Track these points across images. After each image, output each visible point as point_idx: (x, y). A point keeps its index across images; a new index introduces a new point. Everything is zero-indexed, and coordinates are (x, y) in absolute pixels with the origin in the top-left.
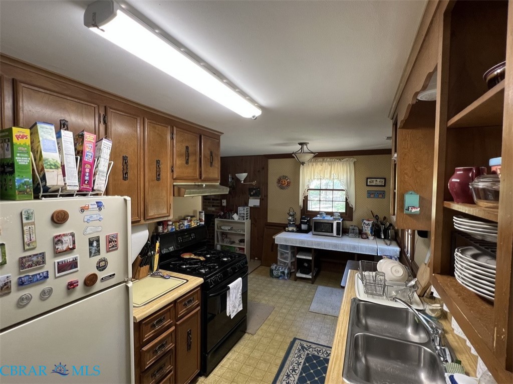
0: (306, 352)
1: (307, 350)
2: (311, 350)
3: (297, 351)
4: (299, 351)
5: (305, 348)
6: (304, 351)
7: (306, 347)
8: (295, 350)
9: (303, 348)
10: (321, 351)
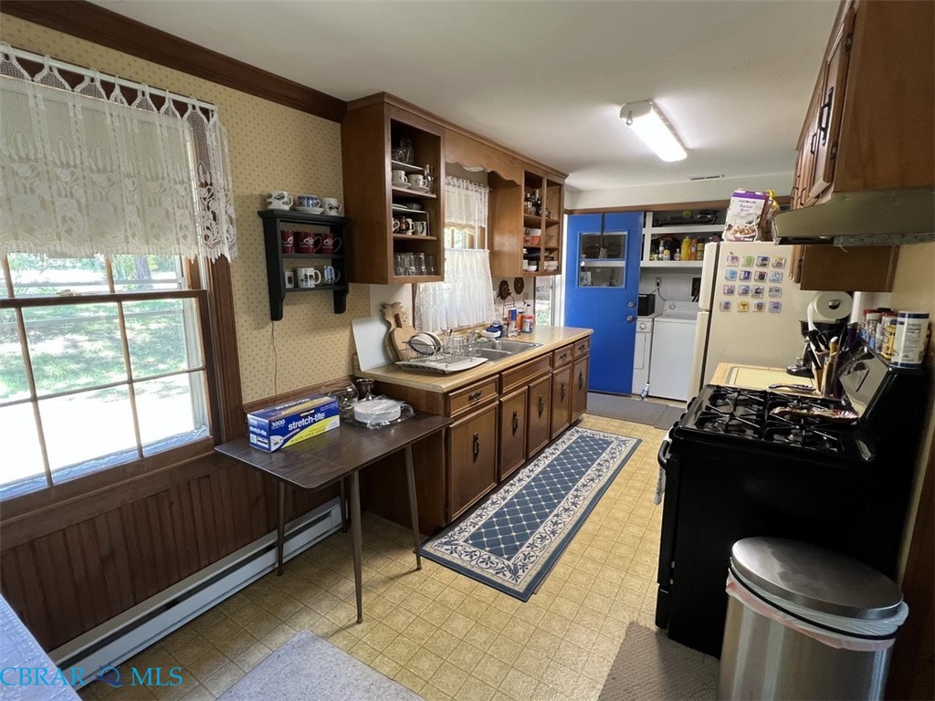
0: (510, 563)
1: (508, 566)
2: (500, 566)
3: (530, 566)
4: (524, 566)
5: (510, 570)
6: (515, 565)
7: (507, 573)
8: (533, 570)
9: (514, 572)
10: (481, 560)
